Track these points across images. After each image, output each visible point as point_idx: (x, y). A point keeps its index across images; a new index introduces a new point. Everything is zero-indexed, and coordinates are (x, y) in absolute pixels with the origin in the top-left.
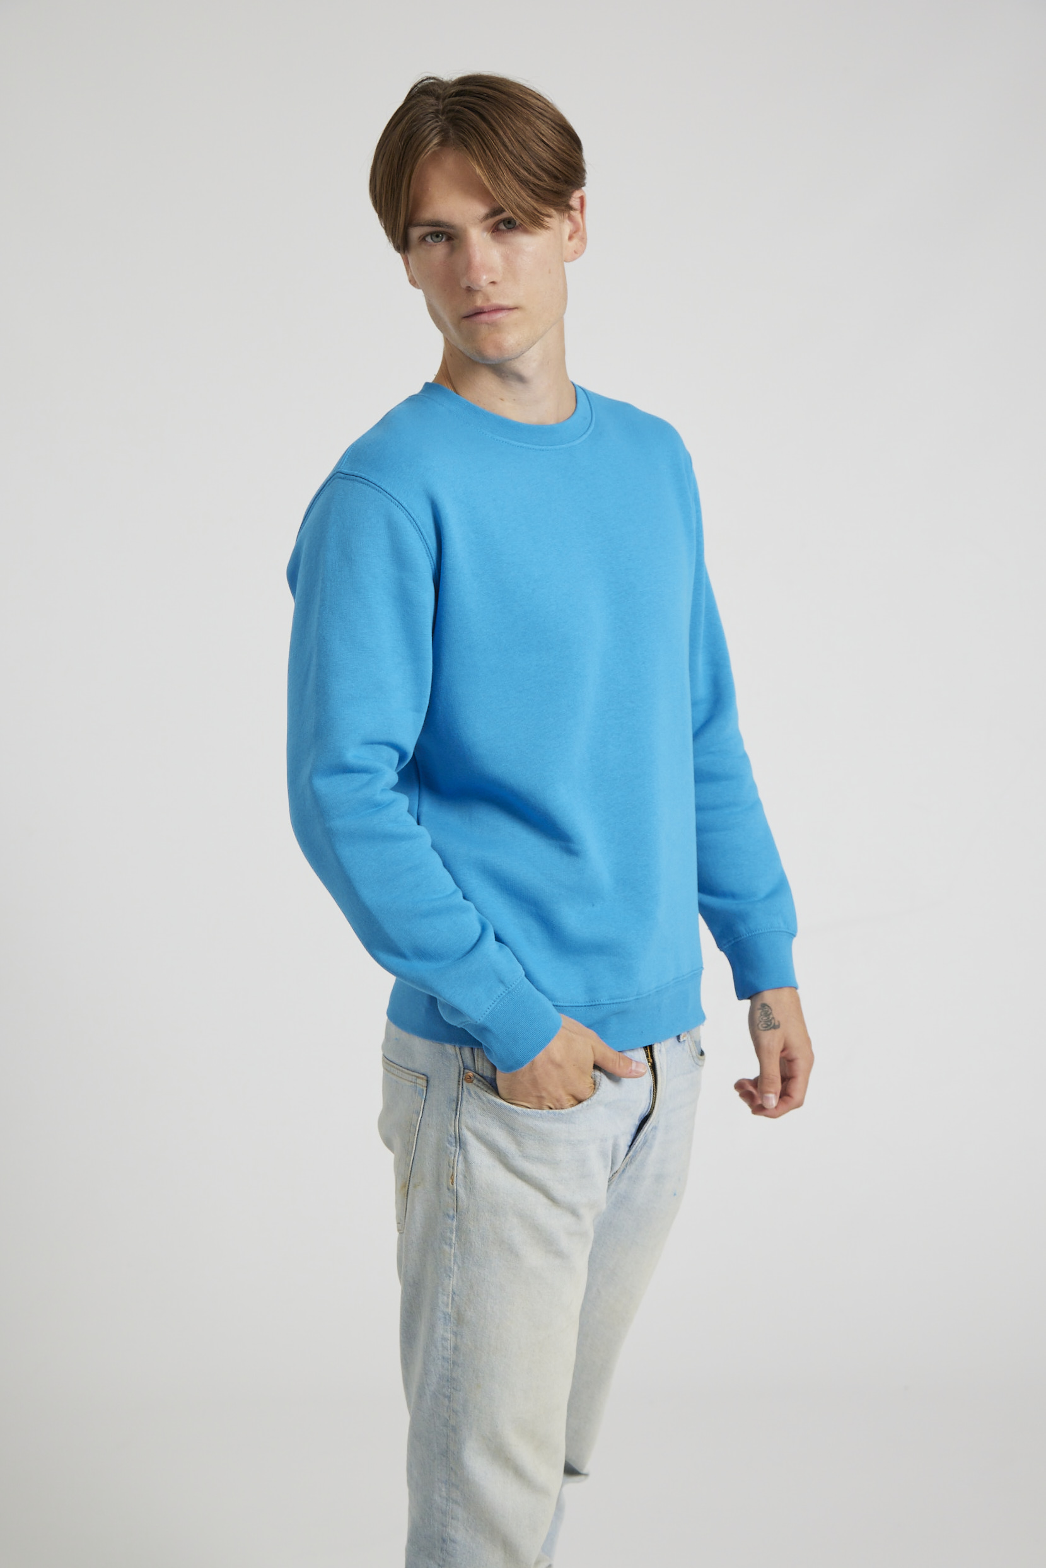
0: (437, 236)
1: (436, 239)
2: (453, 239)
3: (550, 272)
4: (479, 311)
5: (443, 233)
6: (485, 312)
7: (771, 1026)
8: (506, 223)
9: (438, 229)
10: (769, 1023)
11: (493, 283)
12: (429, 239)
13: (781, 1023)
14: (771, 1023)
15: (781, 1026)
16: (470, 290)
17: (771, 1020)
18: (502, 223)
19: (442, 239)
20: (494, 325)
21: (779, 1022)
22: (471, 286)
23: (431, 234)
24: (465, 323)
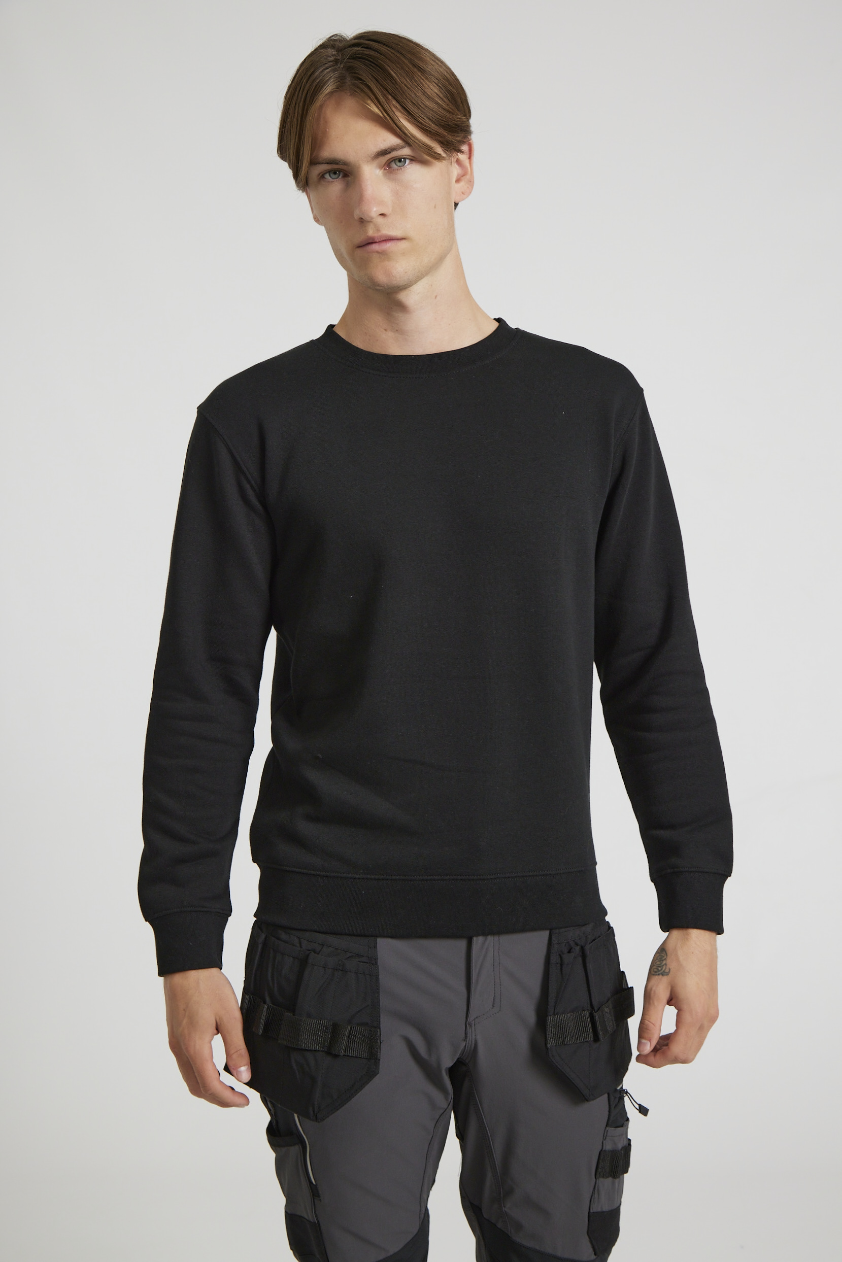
0: (335, 173)
1: (334, 176)
2: (348, 176)
3: (435, 207)
4: (370, 241)
5: (340, 171)
6: (375, 242)
7: (662, 971)
8: (397, 161)
9: (335, 167)
10: (660, 969)
11: (382, 214)
12: (327, 176)
14: (662, 969)
15: (671, 973)
16: (362, 221)
18: (394, 162)
19: (339, 176)
20: (383, 254)
21: (670, 969)
22: (363, 218)
23: (329, 172)
24: (359, 251)
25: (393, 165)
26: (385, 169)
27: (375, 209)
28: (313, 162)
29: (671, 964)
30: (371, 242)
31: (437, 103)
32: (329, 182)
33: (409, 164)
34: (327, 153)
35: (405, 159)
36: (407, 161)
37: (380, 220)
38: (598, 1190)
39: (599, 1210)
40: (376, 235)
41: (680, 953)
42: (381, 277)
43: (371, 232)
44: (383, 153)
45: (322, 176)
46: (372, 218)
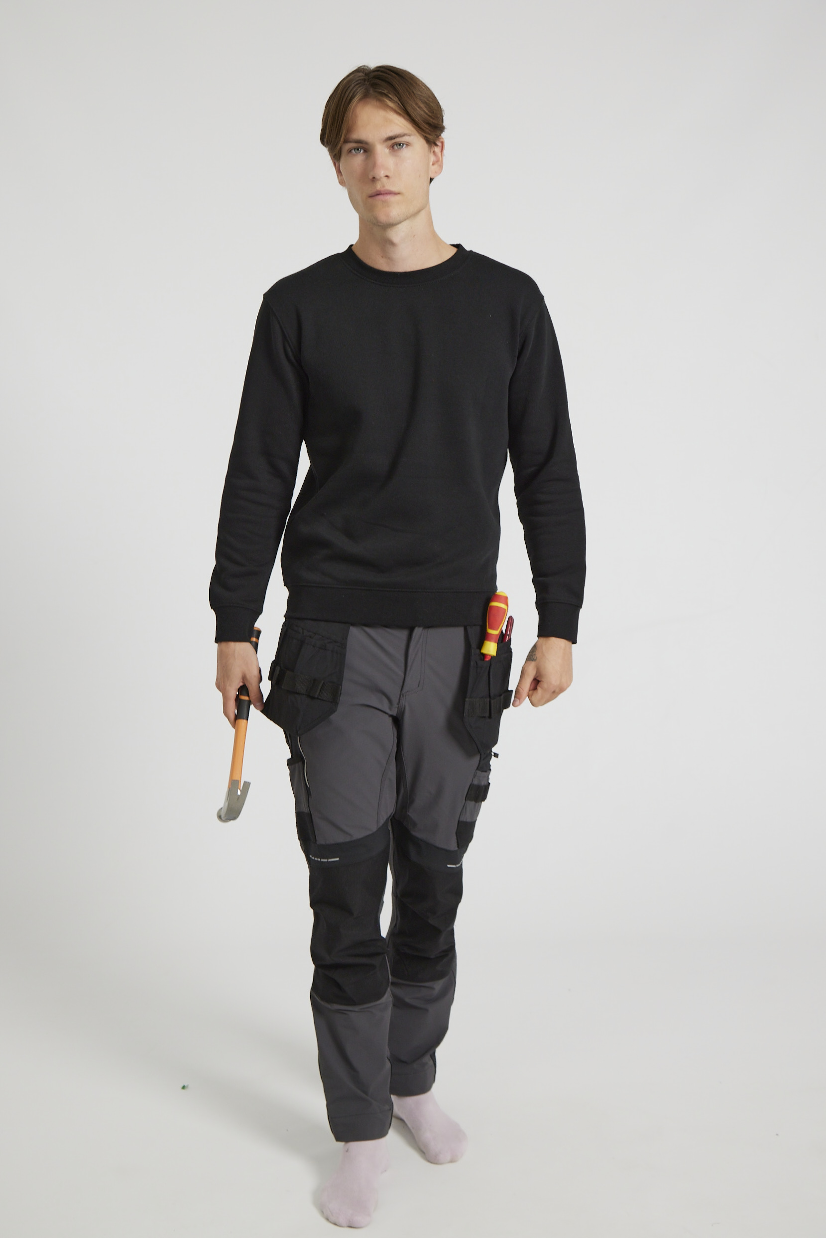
25: (395, 147)
26: (390, 149)
27: (382, 172)
28: (346, 141)
29: (538, 654)
30: (379, 194)
31: (425, 112)
32: (354, 155)
33: (406, 147)
34: (355, 136)
35: (403, 144)
36: (404, 146)
37: (385, 179)
38: (466, 808)
39: (465, 820)
40: (382, 189)
41: (544, 648)
42: (383, 218)
43: (379, 187)
44: (390, 138)
45: (350, 151)
46: (381, 177)
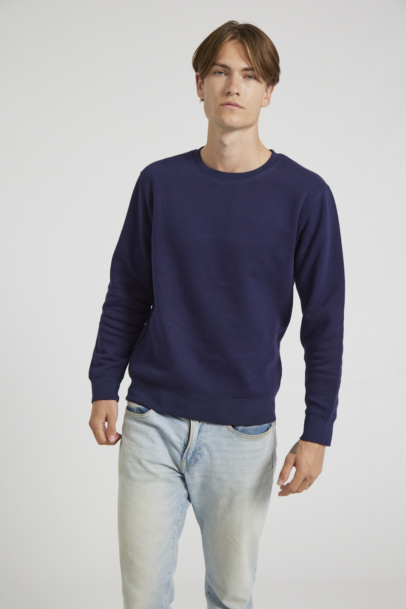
13: (298, 452)
17: (295, 450)
